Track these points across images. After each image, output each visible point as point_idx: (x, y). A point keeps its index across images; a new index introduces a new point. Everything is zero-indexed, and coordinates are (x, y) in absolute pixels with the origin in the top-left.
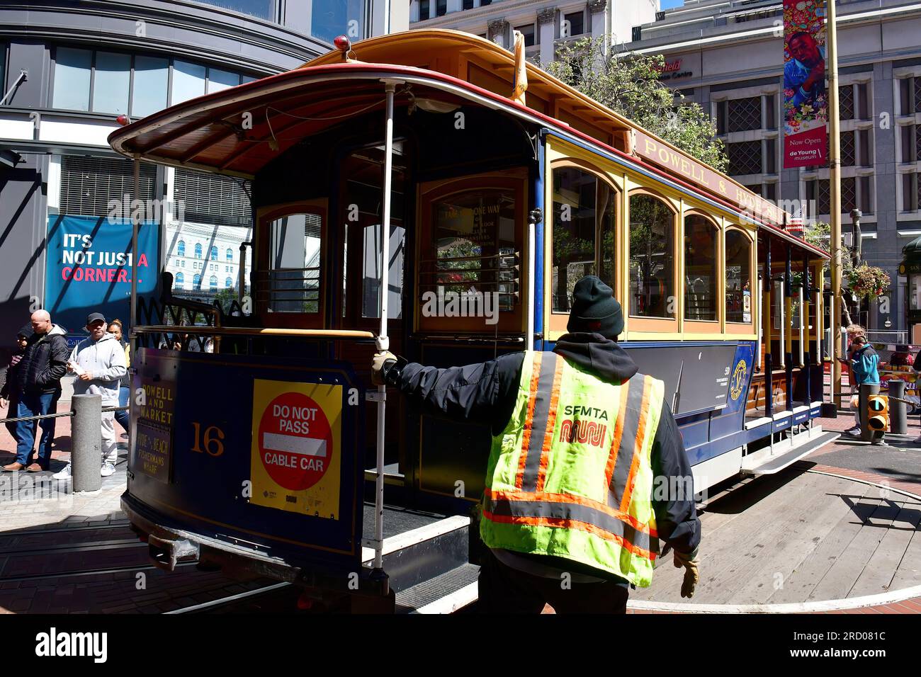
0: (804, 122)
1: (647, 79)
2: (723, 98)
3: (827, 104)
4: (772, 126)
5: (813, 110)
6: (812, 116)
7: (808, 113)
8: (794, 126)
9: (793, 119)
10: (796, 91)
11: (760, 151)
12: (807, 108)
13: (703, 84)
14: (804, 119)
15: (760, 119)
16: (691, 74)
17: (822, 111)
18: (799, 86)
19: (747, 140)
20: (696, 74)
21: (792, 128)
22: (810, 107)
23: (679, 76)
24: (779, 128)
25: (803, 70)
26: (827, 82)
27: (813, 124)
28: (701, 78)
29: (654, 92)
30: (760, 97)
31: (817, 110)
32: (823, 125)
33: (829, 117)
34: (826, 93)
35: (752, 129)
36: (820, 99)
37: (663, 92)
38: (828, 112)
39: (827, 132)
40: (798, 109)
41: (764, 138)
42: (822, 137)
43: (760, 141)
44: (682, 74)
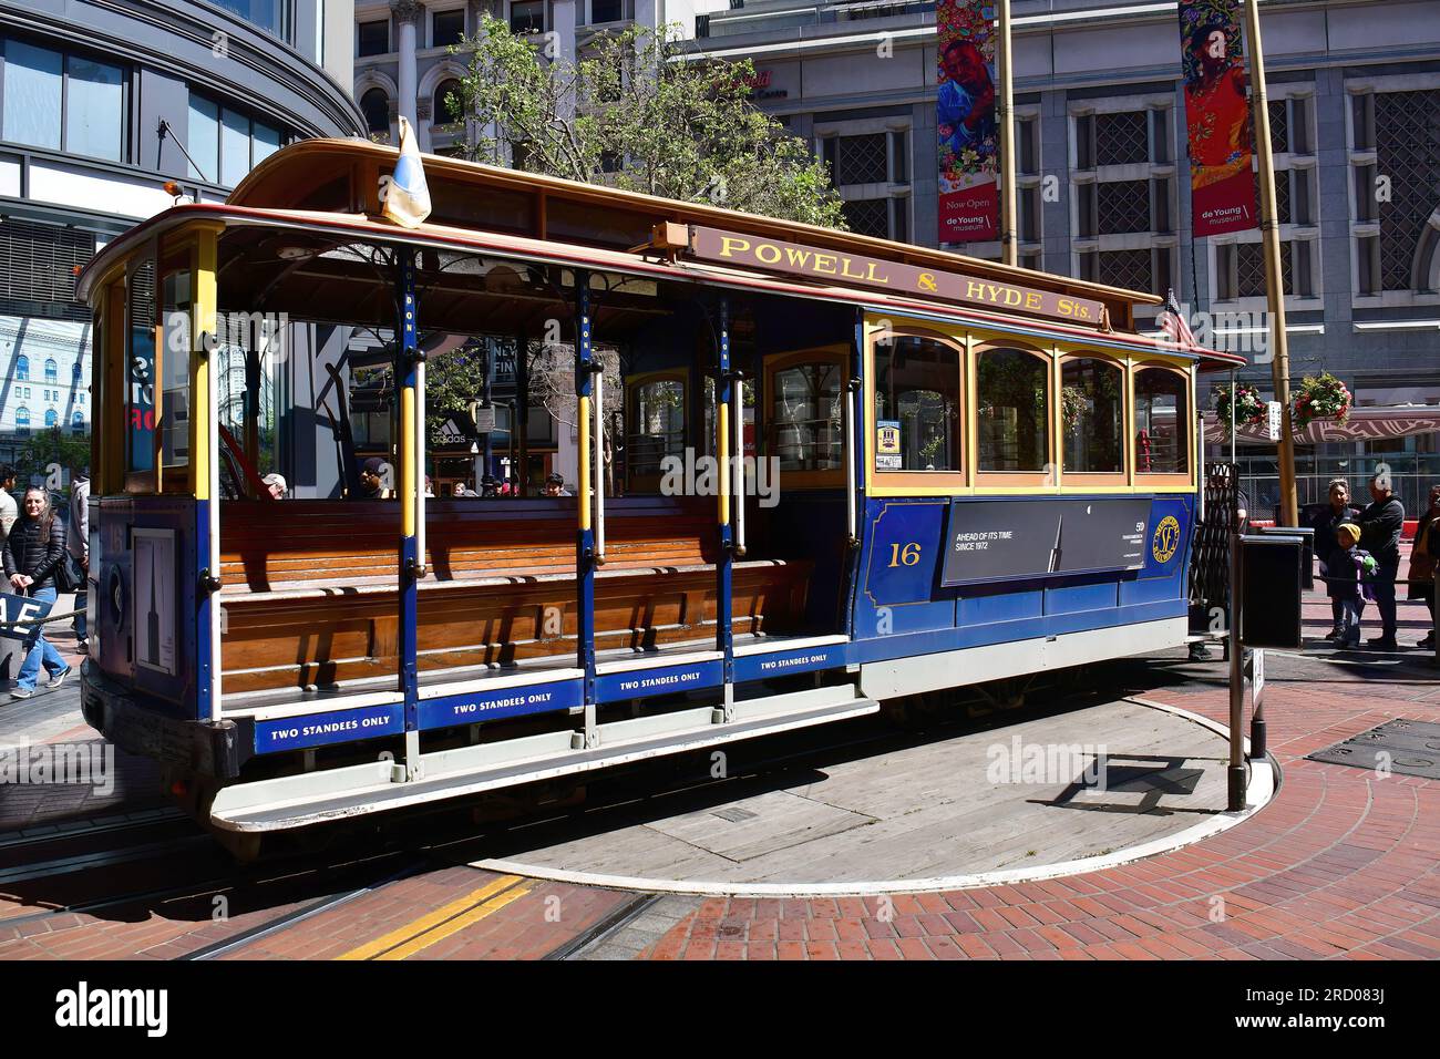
0: (967, 175)
1: (732, 98)
2: (832, 134)
3: (999, 151)
4: (902, 180)
5: (978, 158)
6: (977, 166)
7: (972, 162)
8: (952, 180)
9: (951, 171)
10: (955, 129)
11: (885, 215)
12: (970, 155)
13: (804, 110)
14: (966, 170)
15: (885, 166)
16: (785, 94)
17: (991, 160)
18: (960, 122)
19: (866, 197)
20: (793, 94)
21: (950, 183)
22: (975, 152)
23: (768, 96)
24: (912, 182)
25: (964, 98)
26: (997, 116)
27: (979, 179)
28: (800, 101)
29: (743, 118)
30: (884, 134)
31: (983, 158)
32: (992, 180)
33: (1001, 167)
34: (996, 132)
35: (873, 182)
36: (988, 142)
37: (757, 118)
38: (999, 160)
39: (999, 188)
40: (958, 156)
41: (890, 196)
42: (992, 197)
43: (885, 200)
44: (772, 93)
